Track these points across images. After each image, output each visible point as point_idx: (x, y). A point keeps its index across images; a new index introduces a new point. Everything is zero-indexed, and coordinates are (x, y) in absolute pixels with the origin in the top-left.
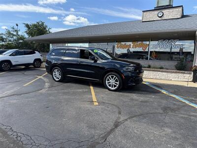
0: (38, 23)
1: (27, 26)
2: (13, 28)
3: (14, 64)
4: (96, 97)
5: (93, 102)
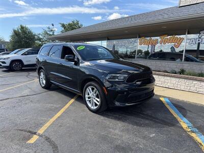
0: (73, 22)
1: (63, 26)
2: (49, 28)
3: (25, 63)
4: (54, 122)
5: (35, 133)
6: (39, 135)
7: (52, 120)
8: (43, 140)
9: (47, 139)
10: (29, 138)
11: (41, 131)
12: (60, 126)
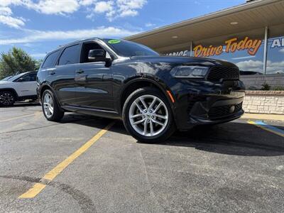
4: (75, 160)
5: (38, 181)
6: (46, 182)
7: (71, 159)
8: (56, 190)
9: (65, 188)
10: (24, 190)
11: (50, 176)
12: (90, 166)
